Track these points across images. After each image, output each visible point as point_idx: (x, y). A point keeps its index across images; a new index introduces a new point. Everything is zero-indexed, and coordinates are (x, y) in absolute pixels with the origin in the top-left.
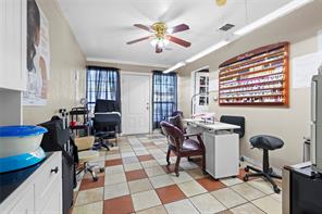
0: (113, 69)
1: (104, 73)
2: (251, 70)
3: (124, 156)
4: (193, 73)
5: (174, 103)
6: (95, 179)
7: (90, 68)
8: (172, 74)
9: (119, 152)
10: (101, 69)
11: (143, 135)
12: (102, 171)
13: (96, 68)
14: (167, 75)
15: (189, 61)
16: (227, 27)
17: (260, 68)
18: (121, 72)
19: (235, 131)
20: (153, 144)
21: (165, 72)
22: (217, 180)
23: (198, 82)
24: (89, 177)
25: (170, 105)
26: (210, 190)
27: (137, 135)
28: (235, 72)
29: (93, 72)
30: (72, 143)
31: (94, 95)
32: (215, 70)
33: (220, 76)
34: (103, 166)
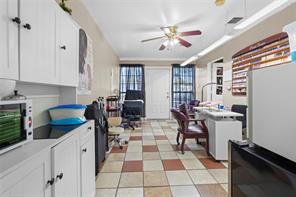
0: (139, 66)
1: (132, 69)
2: (263, 59)
3: (144, 134)
4: (209, 65)
5: (193, 93)
6: (121, 148)
7: (122, 66)
8: (191, 66)
9: (141, 131)
10: (130, 66)
11: (164, 120)
12: (126, 143)
13: (126, 65)
14: (185, 67)
15: (202, 54)
16: (235, 20)
17: (272, 56)
18: (146, 68)
19: (238, 118)
20: (170, 128)
21: (182, 65)
22: (219, 161)
23: (215, 73)
24: (117, 145)
25: (188, 94)
26: (207, 167)
27: (158, 120)
28: (248, 62)
29: (124, 69)
30: (105, 119)
31: (125, 86)
32: (229, 61)
33: (233, 66)
34: (127, 139)
